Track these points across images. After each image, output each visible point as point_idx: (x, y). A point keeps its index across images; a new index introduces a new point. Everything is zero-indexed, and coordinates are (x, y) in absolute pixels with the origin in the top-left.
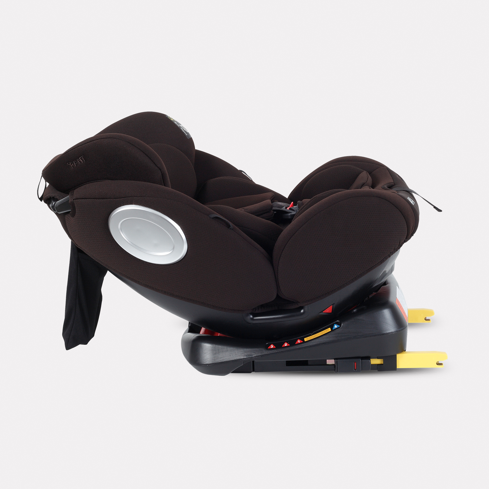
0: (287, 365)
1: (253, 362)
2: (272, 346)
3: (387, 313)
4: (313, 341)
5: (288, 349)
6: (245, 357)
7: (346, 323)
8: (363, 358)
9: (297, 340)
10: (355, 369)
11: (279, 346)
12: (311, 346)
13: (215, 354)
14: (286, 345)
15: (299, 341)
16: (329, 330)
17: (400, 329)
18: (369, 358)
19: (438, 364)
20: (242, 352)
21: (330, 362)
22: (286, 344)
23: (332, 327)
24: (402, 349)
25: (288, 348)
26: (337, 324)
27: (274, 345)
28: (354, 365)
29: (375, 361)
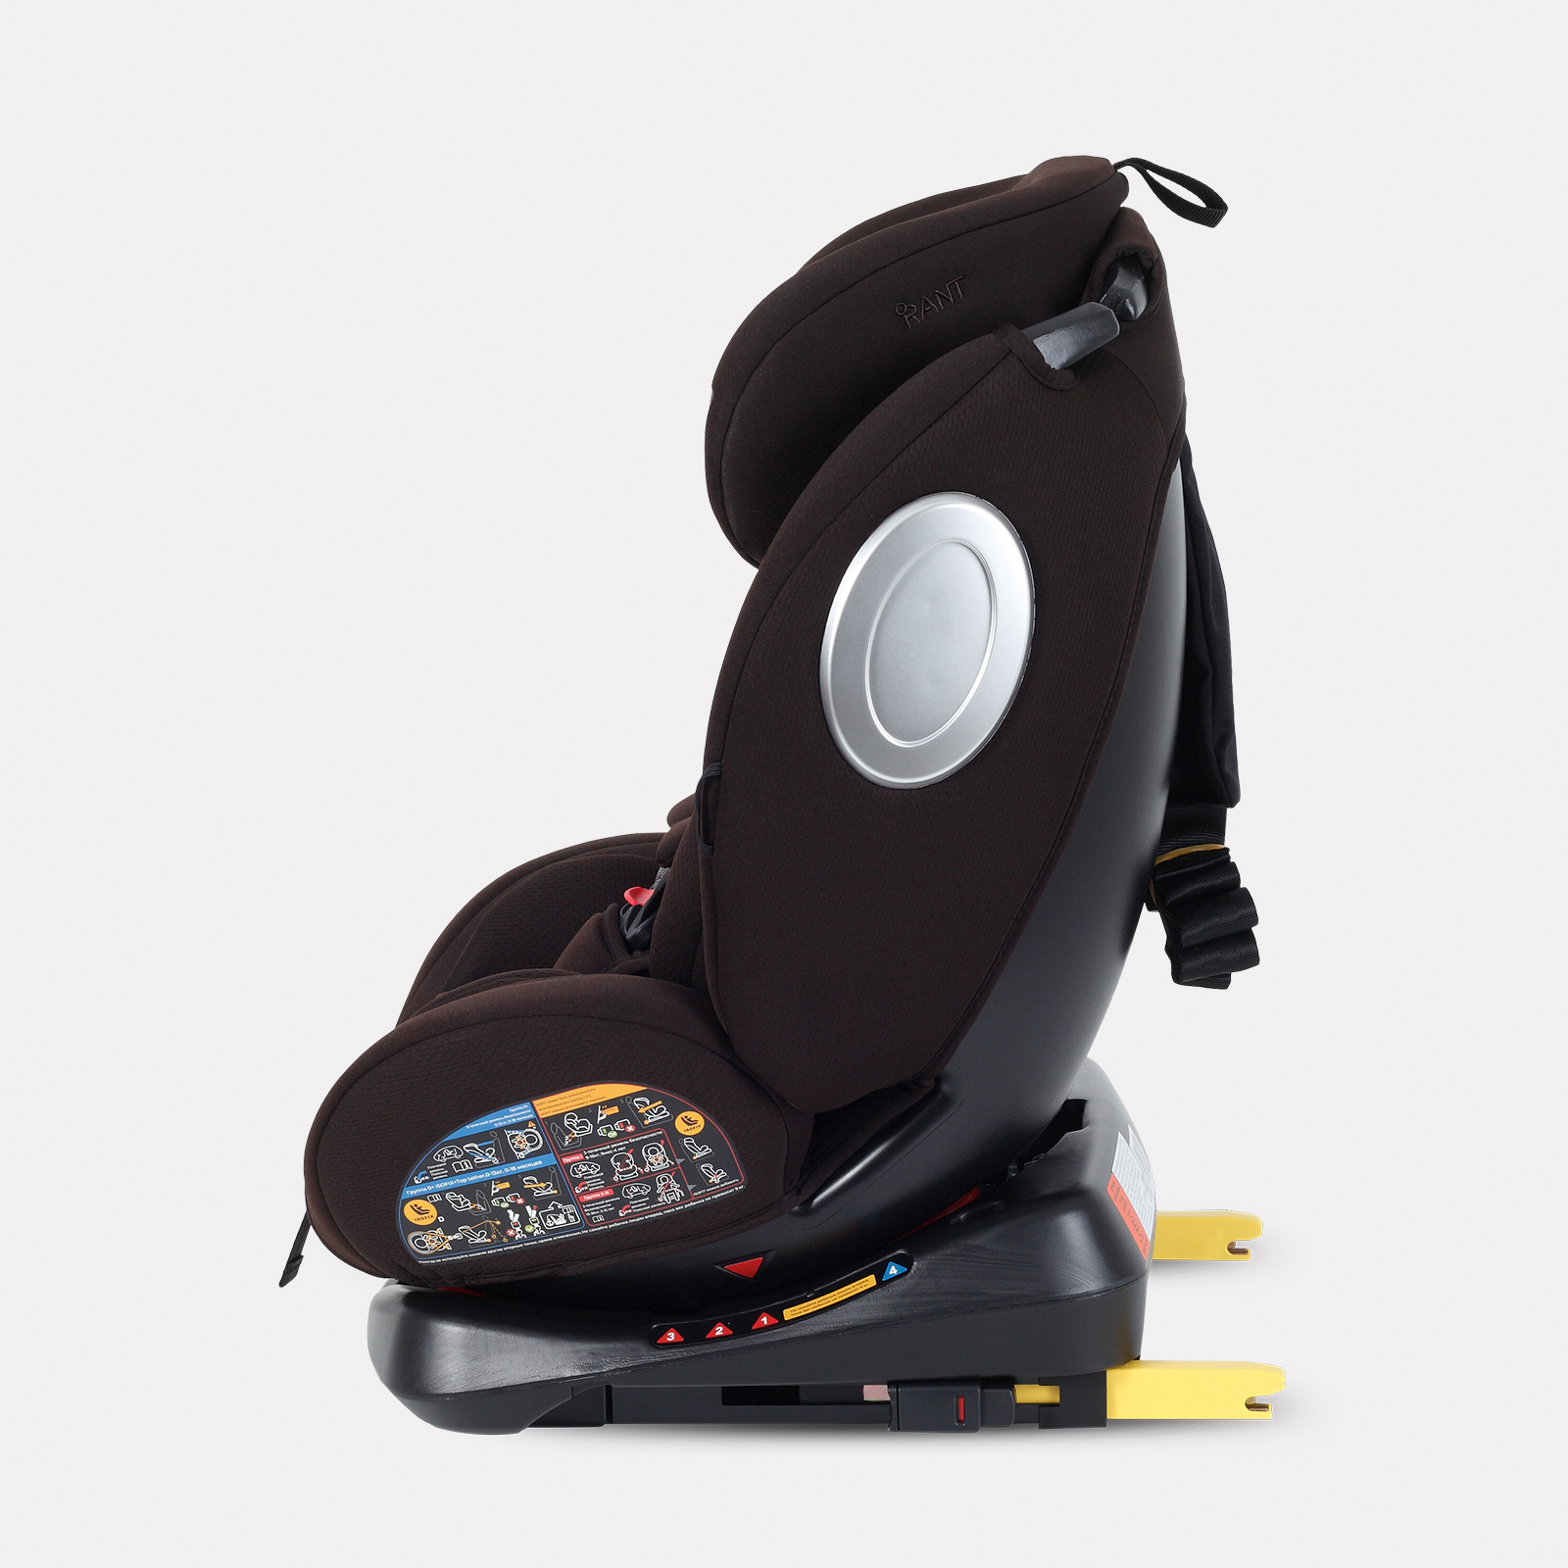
0: (725, 1403)
1: (609, 1388)
2: (672, 1336)
3: (1073, 1227)
4: (812, 1320)
5: (727, 1345)
6: (578, 1373)
7: (930, 1258)
8: (987, 1382)
9: (758, 1315)
10: (959, 1421)
11: (694, 1335)
12: (804, 1338)
13: (476, 1359)
14: (719, 1331)
15: (765, 1320)
16: (871, 1281)
17: (1119, 1283)
18: (1009, 1382)
19: (1252, 1406)
20: (567, 1352)
21: (876, 1392)
22: (721, 1329)
23: (879, 1272)
24: (1127, 1352)
25: (725, 1343)
26: (898, 1260)
27: (679, 1330)
28: (957, 1405)
29: (1030, 1394)
